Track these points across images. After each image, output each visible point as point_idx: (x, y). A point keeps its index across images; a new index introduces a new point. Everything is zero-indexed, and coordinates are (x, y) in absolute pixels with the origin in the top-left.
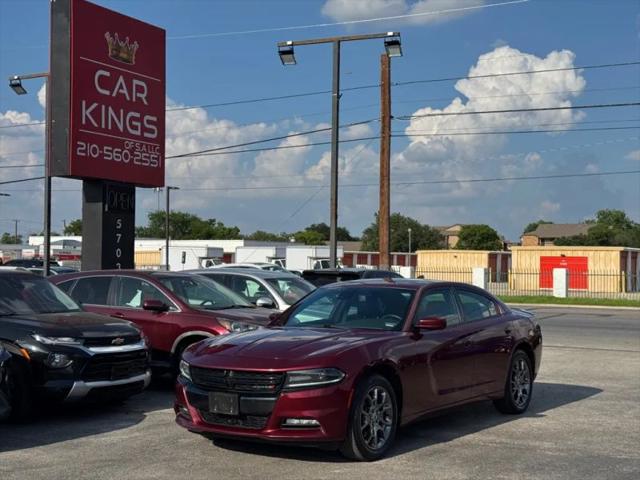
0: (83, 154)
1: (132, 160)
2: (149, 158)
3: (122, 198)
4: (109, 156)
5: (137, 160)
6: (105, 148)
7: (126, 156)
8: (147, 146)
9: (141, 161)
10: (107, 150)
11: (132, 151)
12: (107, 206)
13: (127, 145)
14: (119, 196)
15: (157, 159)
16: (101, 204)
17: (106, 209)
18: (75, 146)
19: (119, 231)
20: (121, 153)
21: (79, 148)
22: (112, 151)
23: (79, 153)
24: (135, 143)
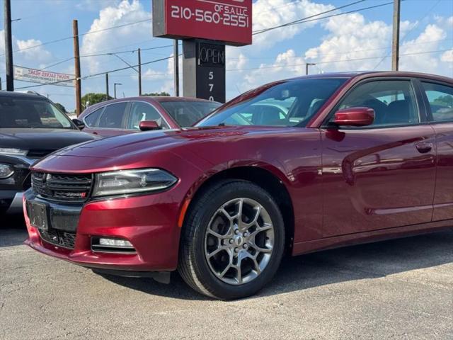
0: (178, 17)
1: (221, 21)
2: (237, 19)
3: (212, 53)
4: (201, 18)
5: (226, 21)
6: (197, 11)
7: (216, 18)
8: (235, 9)
9: (230, 21)
10: (198, 13)
11: (221, 13)
12: (199, 60)
13: (217, 8)
14: (210, 52)
15: (245, 20)
16: (194, 59)
17: (199, 64)
18: (169, 10)
19: (211, 82)
20: (211, 15)
21: (173, 12)
22: (203, 14)
23: (173, 16)
24: (224, 6)
